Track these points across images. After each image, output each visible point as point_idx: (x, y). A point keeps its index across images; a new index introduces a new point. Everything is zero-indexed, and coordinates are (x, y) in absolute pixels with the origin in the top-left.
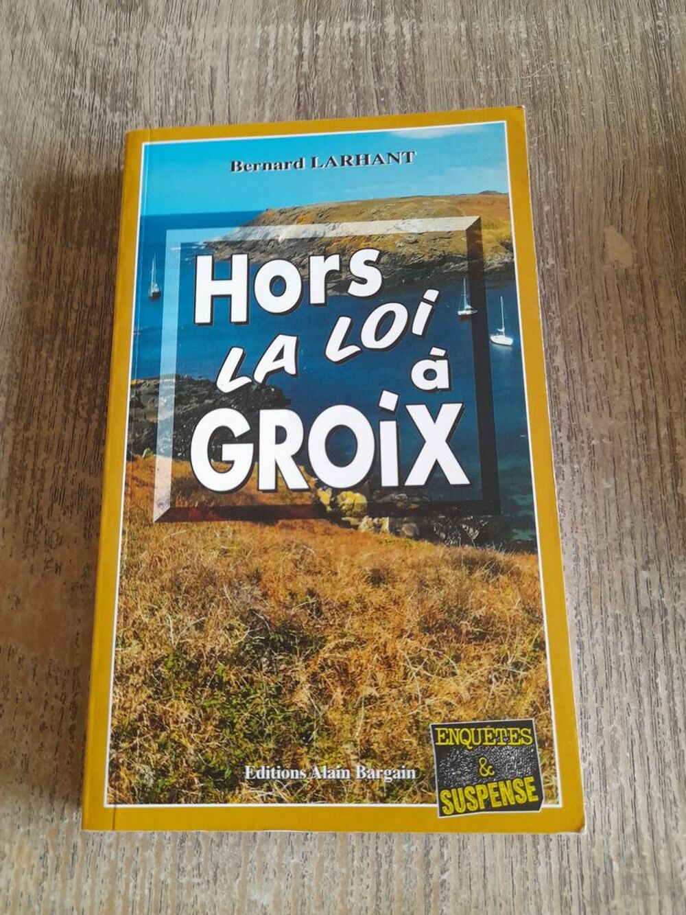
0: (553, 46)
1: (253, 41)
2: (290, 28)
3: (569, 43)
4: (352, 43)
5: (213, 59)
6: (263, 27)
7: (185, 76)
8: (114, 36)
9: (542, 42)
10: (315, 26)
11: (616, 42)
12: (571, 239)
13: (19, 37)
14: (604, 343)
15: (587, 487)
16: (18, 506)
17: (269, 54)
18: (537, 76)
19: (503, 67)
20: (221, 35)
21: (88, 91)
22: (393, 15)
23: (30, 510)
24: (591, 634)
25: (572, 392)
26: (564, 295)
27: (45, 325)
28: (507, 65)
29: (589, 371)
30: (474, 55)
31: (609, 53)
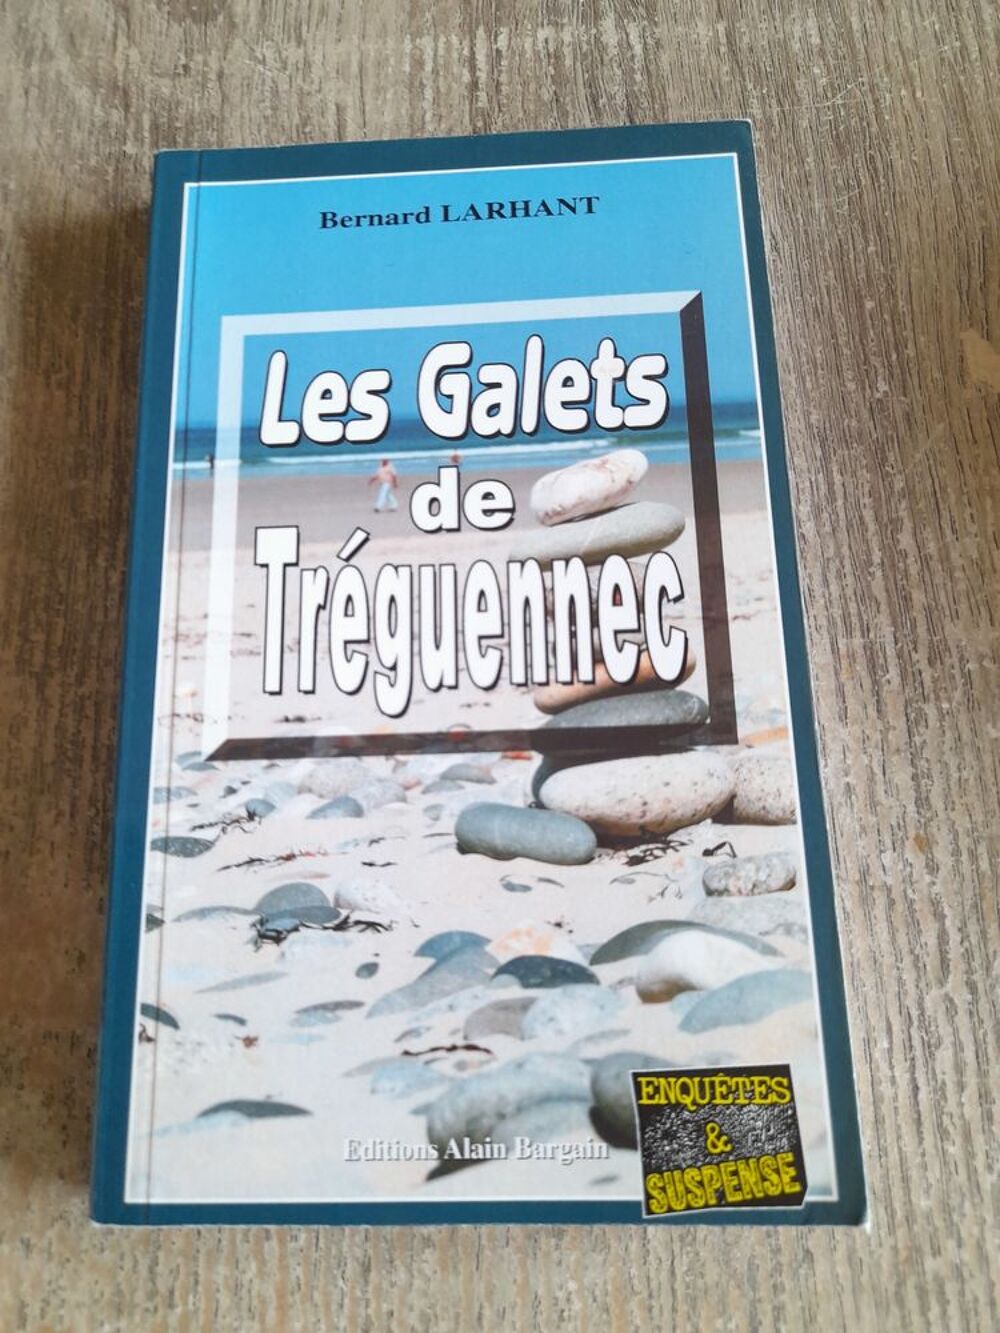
0: (862, 56)
1: (400, 62)
2: (455, 40)
3: (885, 49)
4: (552, 61)
5: (339, 91)
6: (413, 40)
7: (296, 120)
8: (183, 61)
9: (843, 50)
10: (493, 36)
11: (958, 44)
12: (911, 352)
13: (35, 69)
14: (974, 512)
15: (965, 737)
16: (73, 805)
17: (425, 81)
18: (840, 102)
19: (786, 91)
20: (349, 54)
21: (147, 147)
22: (612, 15)
23: (92, 812)
24: (988, 969)
25: (929, 588)
26: (907, 439)
27: (100, 517)
28: (793, 86)
29: (954, 555)
30: (742, 75)
31: (949, 62)
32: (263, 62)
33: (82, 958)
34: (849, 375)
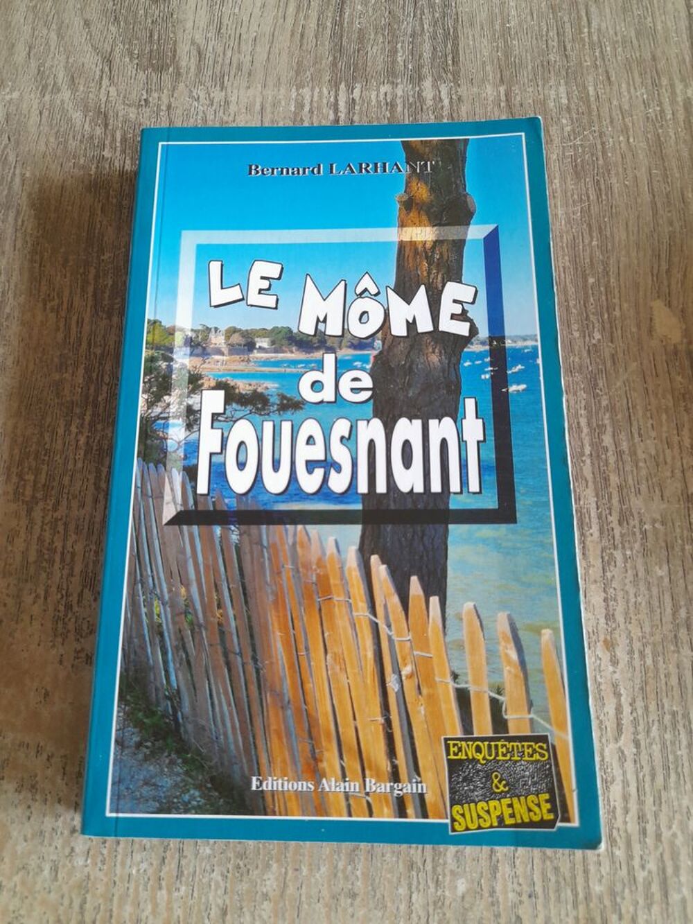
0: (595, 113)
1: (288, 104)
2: (325, 91)
3: (610, 109)
4: (389, 107)
6: (297, 90)
8: (145, 97)
9: (583, 108)
10: (350, 89)
11: (658, 109)
12: (617, 313)
13: (47, 97)
14: (654, 423)
15: (640, 574)
16: (46, 592)
17: (304, 118)
18: (579, 143)
20: (255, 97)
21: (118, 153)
22: (430, 79)
23: (59, 596)
24: (648, 732)
25: (622, 473)
26: (612, 372)
27: (74, 399)
28: (548, 131)
29: (639, 452)
31: (652, 120)
32: (198, 99)
33: (47, 694)
34: (575, 327)
